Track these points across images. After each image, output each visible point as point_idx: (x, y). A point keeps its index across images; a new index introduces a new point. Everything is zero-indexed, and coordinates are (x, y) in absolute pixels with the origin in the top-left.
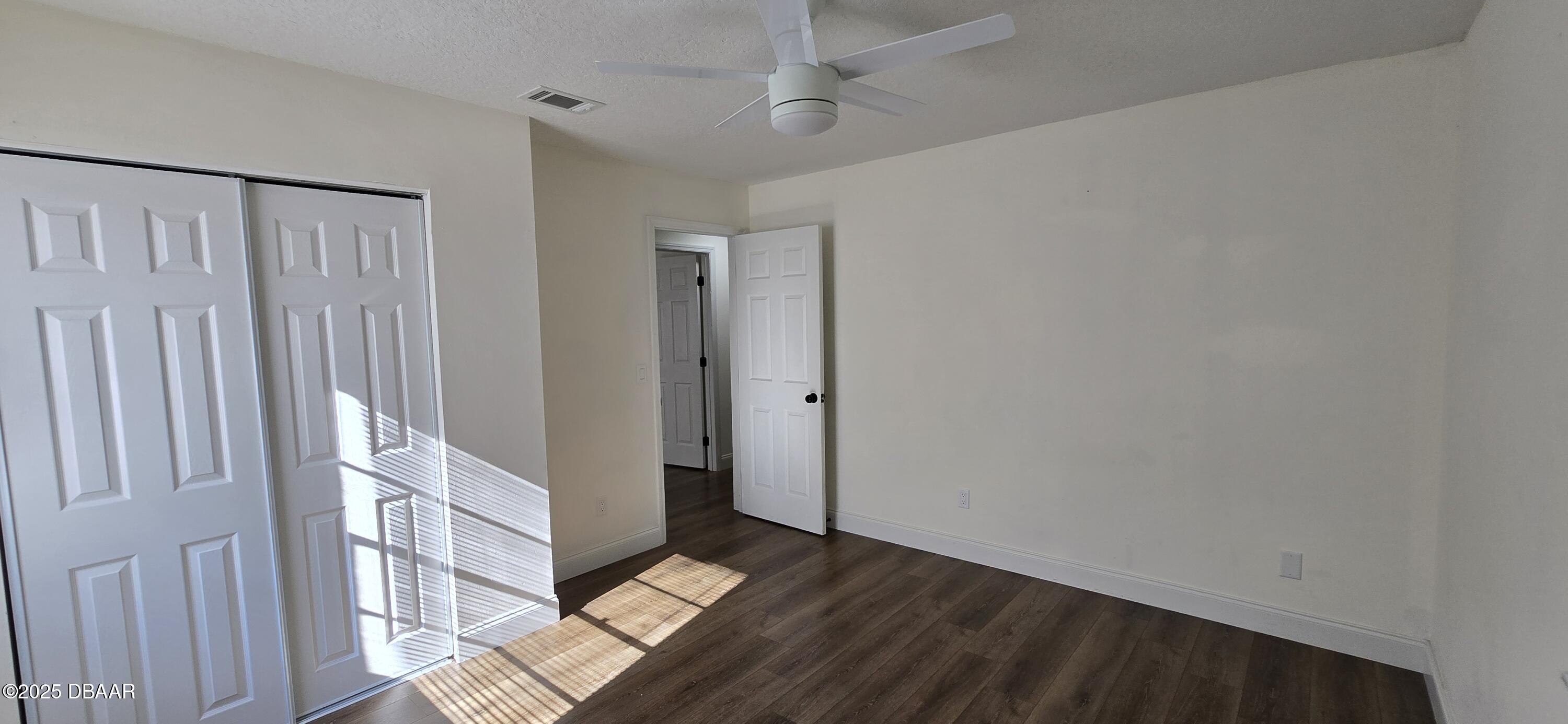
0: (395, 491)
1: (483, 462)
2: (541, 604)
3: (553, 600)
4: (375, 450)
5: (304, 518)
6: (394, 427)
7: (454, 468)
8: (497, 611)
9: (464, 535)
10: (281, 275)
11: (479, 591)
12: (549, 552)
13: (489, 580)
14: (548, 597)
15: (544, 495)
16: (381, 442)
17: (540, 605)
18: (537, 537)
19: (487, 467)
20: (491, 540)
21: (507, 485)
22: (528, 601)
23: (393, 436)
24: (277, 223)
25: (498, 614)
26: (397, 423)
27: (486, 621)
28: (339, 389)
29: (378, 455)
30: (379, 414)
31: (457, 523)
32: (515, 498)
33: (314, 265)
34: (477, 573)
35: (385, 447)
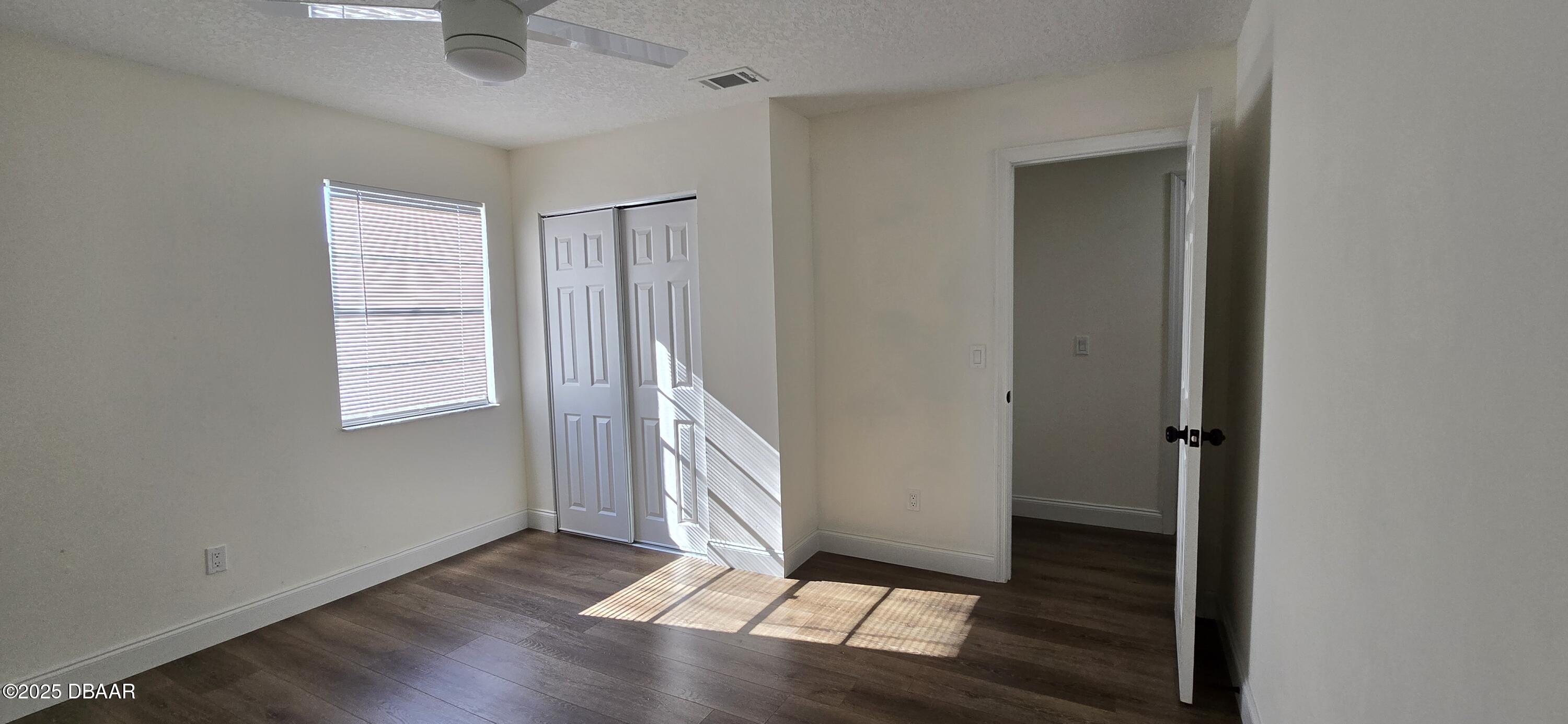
0: (684, 417)
1: (728, 411)
2: (770, 553)
3: (779, 555)
4: (674, 385)
5: (643, 419)
6: (683, 370)
7: (709, 410)
8: (739, 541)
9: (714, 465)
10: (634, 264)
11: (724, 515)
12: (779, 510)
13: (732, 510)
14: (776, 551)
15: (776, 456)
16: (678, 381)
17: (768, 554)
18: (769, 491)
19: (734, 418)
20: (734, 479)
21: (746, 436)
22: (760, 545)
23: (683, 377)
24: (634, 231)
25: (739, 543)
26: (685, 368)
27: (728, 542)
28: (658, 340)
29: (675, 389)
30: (676, 360)
31: (710, 454)
32: (751, 449)
33: (648, 256)
34: (723, 500)
35: (681, 384)
